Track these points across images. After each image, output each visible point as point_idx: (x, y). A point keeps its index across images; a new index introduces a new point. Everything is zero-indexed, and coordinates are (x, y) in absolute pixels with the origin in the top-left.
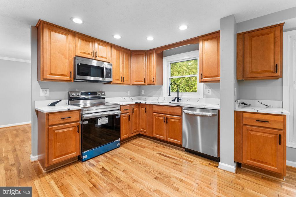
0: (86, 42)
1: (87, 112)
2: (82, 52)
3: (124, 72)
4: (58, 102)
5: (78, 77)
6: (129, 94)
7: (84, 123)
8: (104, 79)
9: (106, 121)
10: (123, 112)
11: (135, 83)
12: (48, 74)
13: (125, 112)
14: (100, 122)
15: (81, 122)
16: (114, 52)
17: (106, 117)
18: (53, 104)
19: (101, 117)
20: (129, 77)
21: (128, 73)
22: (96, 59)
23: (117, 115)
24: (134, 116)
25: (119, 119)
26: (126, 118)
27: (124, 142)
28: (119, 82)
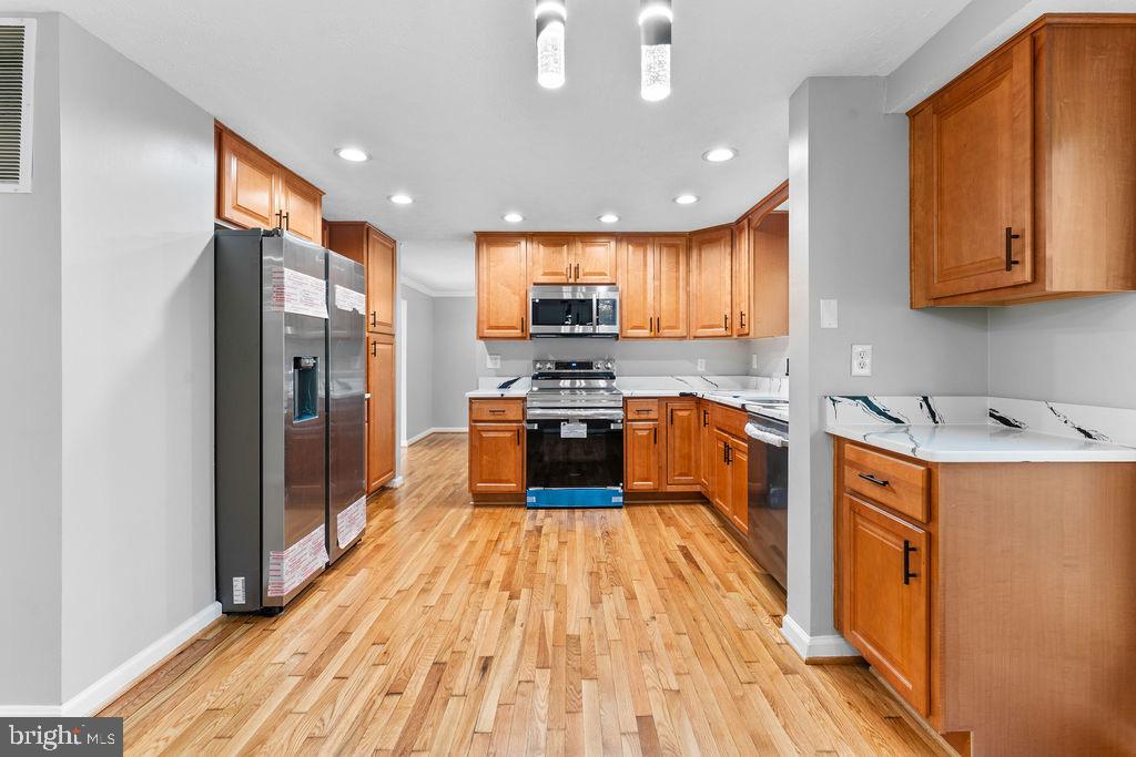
0: (554, 249)
1: (535, 404)
2: (545, 274)
3: (663, 302)
4: (515, 381)
5: (532, 329)
6: (701, 368)
7: (529, 427)
8: (594, 329)
9: (581, 431)
10: (636, 417)
11: (701, 332)
12: (485, 327)
13: (644, 416)
14: (566, 431)
15: (525, 424)
16: (629, 253)
17: (582, 421)
18: (506, 385)
19: (567, 421)
20: (682, 316)
21: (677, 303)
22: (578, 281)
23: (613, 421)
24: (678, 432)
25: (619, 433)
26: (645, 433)
27: (633, 499)
28: (646, 332)
